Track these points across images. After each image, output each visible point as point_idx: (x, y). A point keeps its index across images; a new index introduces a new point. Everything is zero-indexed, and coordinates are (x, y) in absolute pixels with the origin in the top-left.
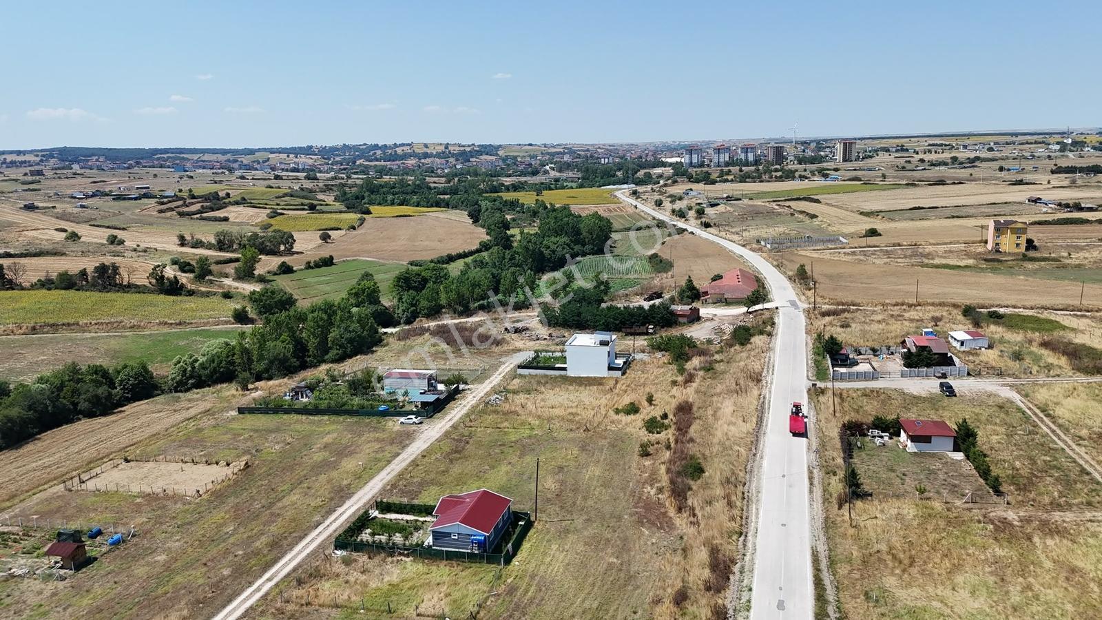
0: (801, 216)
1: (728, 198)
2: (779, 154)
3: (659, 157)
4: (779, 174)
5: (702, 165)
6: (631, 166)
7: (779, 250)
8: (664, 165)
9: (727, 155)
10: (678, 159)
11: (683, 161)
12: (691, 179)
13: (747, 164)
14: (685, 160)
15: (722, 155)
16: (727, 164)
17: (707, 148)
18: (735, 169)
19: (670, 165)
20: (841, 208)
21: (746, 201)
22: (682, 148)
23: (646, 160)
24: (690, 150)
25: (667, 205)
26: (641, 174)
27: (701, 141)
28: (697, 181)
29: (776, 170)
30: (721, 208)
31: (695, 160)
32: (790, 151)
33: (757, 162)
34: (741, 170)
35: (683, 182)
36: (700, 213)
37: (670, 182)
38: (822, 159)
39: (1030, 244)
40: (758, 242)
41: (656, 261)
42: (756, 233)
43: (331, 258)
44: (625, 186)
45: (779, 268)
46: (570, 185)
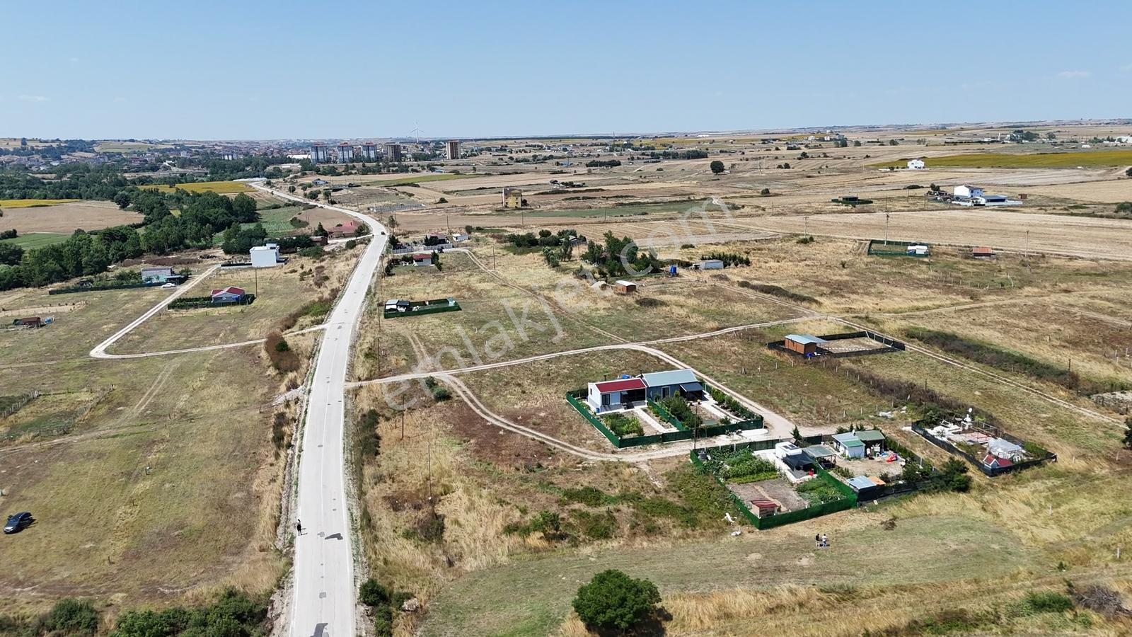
0: (403, 196)
1: (351, 186)
3: (285, 154)
4: (395, 168)
5: (328, 161)
6: (261, 162)
7: (379, 214)
8: (291, 161)
9: (351, 152)
10: (305, 156)
11: (310, 157)
12: (318, 171)
13: (369, 160)
14: (311, 156)
15: (346, 153)
16: (352, 161)
17: (334, 147)
18: (358, 165)
19: (298, 161)
20: (432, 189)
21: (364, 188)
22: (308, 146)
23: (273, 157)
24: (316, 147)
25: (300, 191)
26: (270, 168)
27: (327, 139)
28: (325, 174)
29: (394, 166)
30: (343, 192)
31: (321, 157)
32: (410, 151)
33: (378, 160)
34: (363, 166)
35: (311, 174)
36: (327, 195)
37: (299, 174)
38: (435, 156)
39: (524, 202)
40: (369, 209)
41: (296, 222)
42: (369, 205)
43: (15, 231)
44: (257, 179)
45: (379, 221)
46: (200, 179)
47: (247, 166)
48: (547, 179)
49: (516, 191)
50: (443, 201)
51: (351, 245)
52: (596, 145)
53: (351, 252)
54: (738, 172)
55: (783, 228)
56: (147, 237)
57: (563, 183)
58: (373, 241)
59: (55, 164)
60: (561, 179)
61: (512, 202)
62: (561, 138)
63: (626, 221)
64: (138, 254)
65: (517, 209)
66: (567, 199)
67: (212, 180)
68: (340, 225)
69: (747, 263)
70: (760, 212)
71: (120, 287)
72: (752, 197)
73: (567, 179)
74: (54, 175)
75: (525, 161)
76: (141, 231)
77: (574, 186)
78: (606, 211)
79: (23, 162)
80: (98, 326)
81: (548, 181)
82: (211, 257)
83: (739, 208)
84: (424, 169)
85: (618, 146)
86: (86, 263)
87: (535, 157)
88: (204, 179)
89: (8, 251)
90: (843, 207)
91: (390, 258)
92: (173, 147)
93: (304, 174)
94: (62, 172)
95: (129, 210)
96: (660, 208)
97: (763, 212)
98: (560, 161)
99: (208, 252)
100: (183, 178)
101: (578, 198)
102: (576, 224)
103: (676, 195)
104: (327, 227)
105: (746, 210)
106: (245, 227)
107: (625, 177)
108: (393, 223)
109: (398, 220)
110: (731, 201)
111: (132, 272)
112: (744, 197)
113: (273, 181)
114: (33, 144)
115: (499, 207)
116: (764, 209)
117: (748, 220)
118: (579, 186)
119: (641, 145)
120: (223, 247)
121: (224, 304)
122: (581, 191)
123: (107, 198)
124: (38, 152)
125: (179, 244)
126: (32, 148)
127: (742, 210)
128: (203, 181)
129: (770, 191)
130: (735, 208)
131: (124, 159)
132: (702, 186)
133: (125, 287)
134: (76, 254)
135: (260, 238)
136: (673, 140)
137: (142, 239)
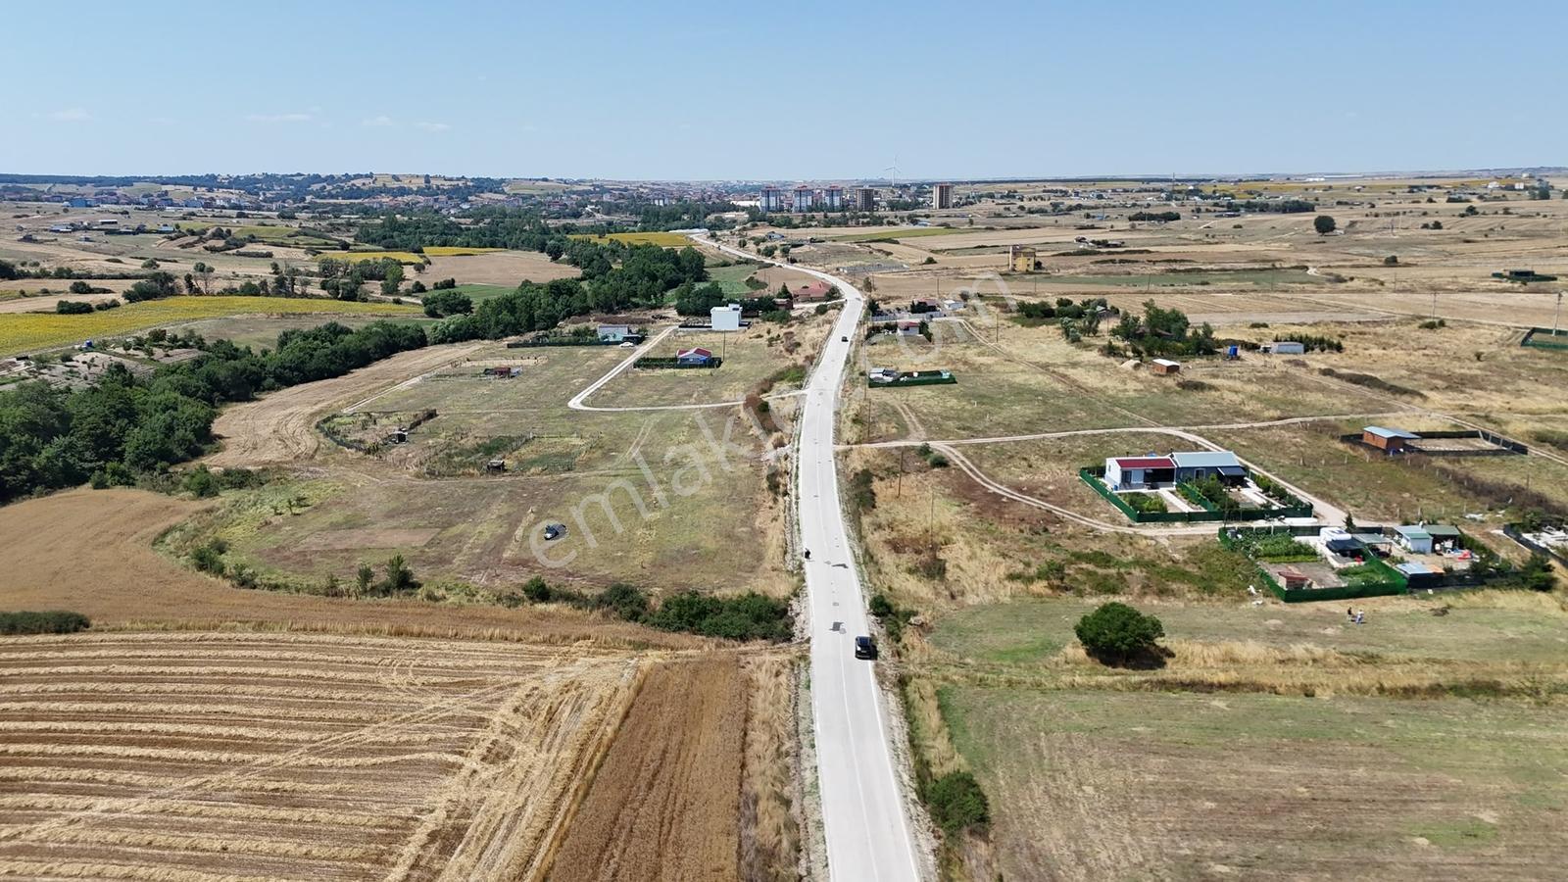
0: (879, 254)
1: (812, 241)
2: (869, 196)
3: (726, 199)
4: (865, 220)
5: (781, 209)
7: (851, 276)
8: (737, 209)
9: (811, 198)
10: (754, 203)
11: (758, 204)
12: (772, 223)
13: (832, 209)
14: (761, 203)
15: (805, 199)
16: (811, 209)
17: (787, 190)
18: (819, 215)
19: (745, 208)
20: (916, 247)
21: (830, 243)
22: (758, 190)
23: (713, 203)
24: (768, 192)
25: (751, 245)
26: (712, 218)
27: (779, 181)
28: (779, 225)
29: (864, 217)
30: (806, 248)
31: (773, 204)
32: (884, 197)
33: (844, 207)
34: (826, 217)
35: (763, 226)
36: (785, 252)
37: (749, 225)
38: (917, 205)
39: (1038, 265)
40: (838, 269)
41: (752, 283)
42: (838, 265)
43: (453, 281)
44: (697, 230)
45: (852, 284)
46: (631, 228)
47: (684, 213)
48: (1072, 236)
49: (1028, 250)
50: (930, 261)
51: (821, 311)
52: (1146, 191)
53: (821, 318)
54: (1358, 233)
55: (1403, 309)
56: (596, 294)
57: (1093, 242)
58: (847, 306)
59: (465, 206)
60: (1091, 236)
61: (1022, 263)
62: (1094, 181)
63: (1178, 292)
64: (585, 312)
65: (1028, 272)
66: (1097, 262)
67: (644, 230)
68: (806, 287)
69: (1339, 348)
70: (1377, 286)
71: (577, 344)
72: (1368, 266)
73: (1099, 236)
74: (469, 221)
75: (1042, 211)
76: (585, 285)
77: (1108, 246)
78: (1151, 278)
79: (431, 203)
80: (568, 380)
81: (1072, 239)
82: (665, 318)
83: (1345, 281)
84: (903, 221)
85: (1180, 192)
86: (539, 317)
87: (1055, 206)
88: (636, 229)
89: (457, 301)
90: (1508, 284)
91: (870, 325)
92: (592, 188)
93: (754, 226)
94: (478, 216)
95: (561, 262)
96: (1228, 277)
97: (1380, 287)
98: (1092, 212)
99: (659, 312)
100: (610, 227)
101: (1113, 261)
102: (1108, 293)
103: (1255, 261)
104: (791, 289)
105: (1355, 284)
106: (700, 286)
107: (1183, 236)
108: (868, 286)
109: (876, 284)
110: (1335, 271)
111: (587, 328)
112: (1358, 267)
113: (718, 233)
114: (439, 182)
115: (1004, 270)
116: (1382, 284)
117: (1355, 297)
118: (1116, 246)
119: (1214, 192)
120: (676, 307)
121: (692, 366)
122: (1118, 253)
123: (534, 248)
124: (444, 192)
125: (625, 304)
126: (438, 187)
127: (1349, 284)
128: (634, 231)
129: (1399, 260)
130: (1340, 280)
131: (540, 202)
132: (1297, 250)
133: (581, 344)
134: (529, 307)
135: (717, 298)
136: (1265, 184)
137: (589, 294)
